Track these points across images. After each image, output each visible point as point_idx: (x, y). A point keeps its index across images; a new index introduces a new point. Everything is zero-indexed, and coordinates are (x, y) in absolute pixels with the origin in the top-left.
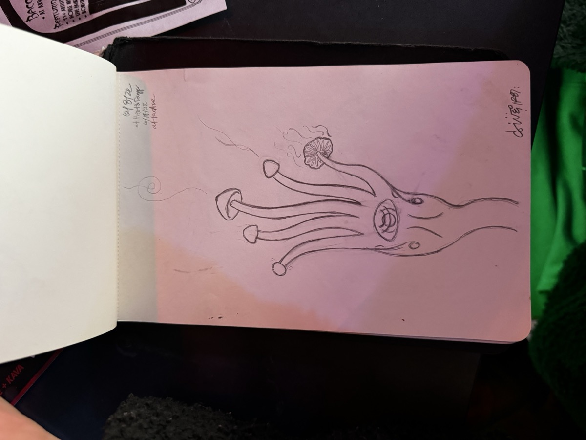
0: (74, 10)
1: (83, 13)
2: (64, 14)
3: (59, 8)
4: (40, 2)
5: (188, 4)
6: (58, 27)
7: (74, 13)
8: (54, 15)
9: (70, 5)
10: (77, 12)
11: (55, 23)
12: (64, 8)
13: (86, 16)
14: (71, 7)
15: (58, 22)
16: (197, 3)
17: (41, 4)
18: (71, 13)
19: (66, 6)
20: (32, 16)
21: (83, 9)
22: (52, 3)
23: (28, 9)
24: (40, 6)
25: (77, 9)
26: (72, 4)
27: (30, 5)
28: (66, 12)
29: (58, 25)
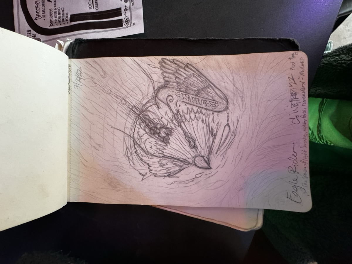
0: (62, 18)
1: (66, 21)
2: (56, 19)
3: (53, 15)
4: (44, 11)
5: (124, 26)
6: (51, 26)
7: (61, 19)
8: (50, 19)
9: (60, 15)
10: (63, 20)
11: (50, 24)
12: (56, 16)
13: (68, 23)
14: (60, 16)
15: (52, 23)
16: (129, 27)
17: (44, 12)
18: (59, 20)
19: (58, 15)
20: (38, 17)
21: (67, 19)
22: (50, 12)
23: (37, 13)
24: (43, 12)
25: (63, 18)
26: (61, 15)
27: (38, 11)
28: (57, 18)
29: (51, 25)
